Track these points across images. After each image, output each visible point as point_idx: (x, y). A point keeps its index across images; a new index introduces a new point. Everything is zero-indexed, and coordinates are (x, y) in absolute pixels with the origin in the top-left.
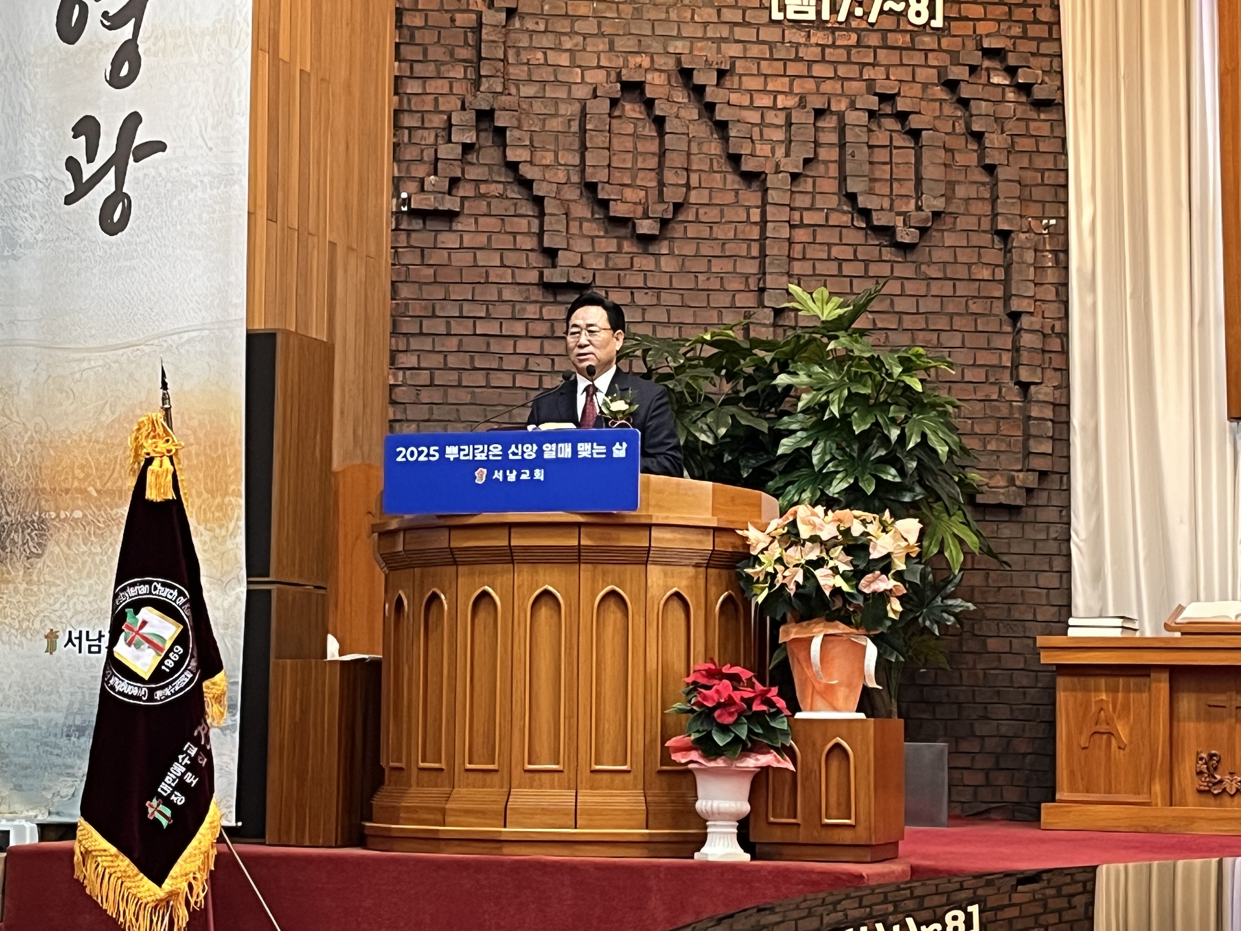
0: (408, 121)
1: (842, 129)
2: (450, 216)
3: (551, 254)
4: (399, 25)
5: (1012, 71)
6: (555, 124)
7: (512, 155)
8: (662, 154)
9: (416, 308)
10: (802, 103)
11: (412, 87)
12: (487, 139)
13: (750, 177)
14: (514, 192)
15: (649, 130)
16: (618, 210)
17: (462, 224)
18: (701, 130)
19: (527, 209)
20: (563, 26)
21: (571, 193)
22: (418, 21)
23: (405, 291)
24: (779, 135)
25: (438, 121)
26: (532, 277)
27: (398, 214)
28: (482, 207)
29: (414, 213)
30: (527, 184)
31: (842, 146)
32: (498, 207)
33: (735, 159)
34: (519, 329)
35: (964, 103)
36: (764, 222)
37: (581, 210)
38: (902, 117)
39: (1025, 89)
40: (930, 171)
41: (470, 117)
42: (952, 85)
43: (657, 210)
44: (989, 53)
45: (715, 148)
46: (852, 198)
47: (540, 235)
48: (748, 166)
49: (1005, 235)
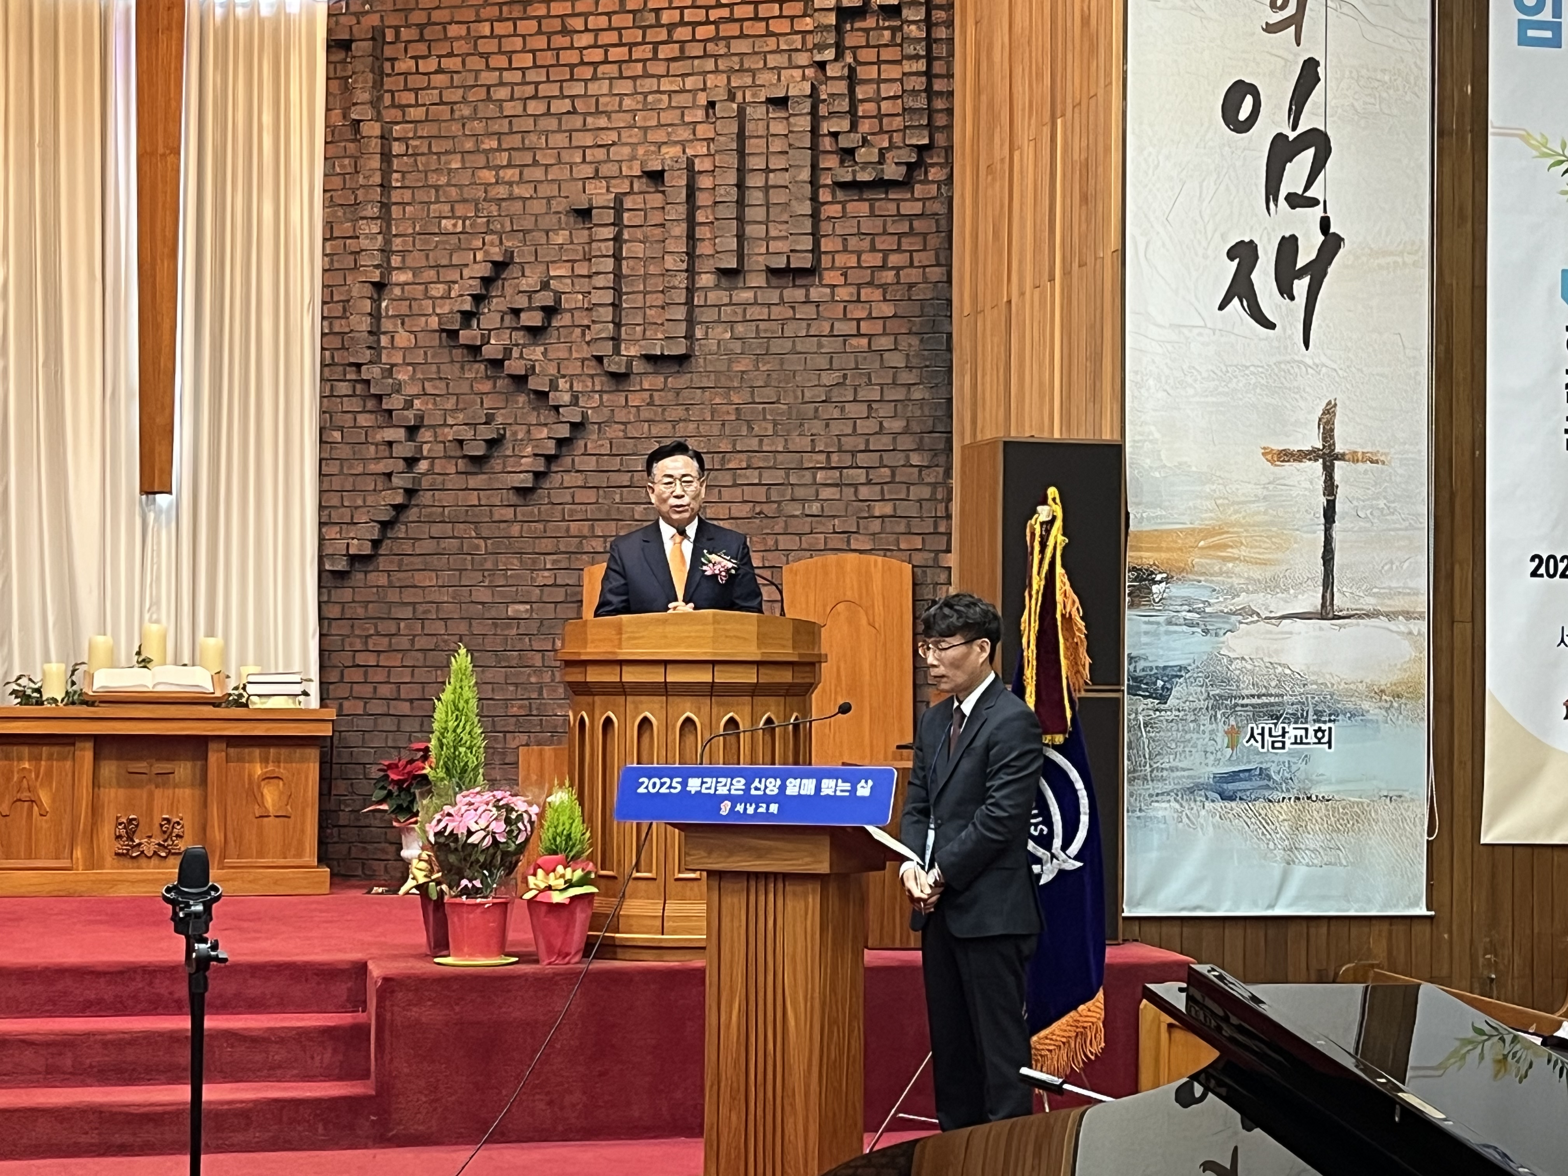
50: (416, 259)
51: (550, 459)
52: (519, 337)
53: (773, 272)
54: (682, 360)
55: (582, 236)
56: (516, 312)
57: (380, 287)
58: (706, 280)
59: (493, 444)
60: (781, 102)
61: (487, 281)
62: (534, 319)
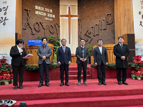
0: (23, 23)
1: (49, 27)
2: (26, 29)
3: (32, 32)
4: (22, 17)
5: (58, 25)
6: (32, 25)
7: (30, 26)
8: (39, 27)
9: (24, 35)
10: (47, 25)
11: (23, 21)
12: (28, 25)
13: (44, 29)
14: (30, 28)
15: (38, 26)
16: (36, 30)
17: (26, 30)
18: (41, 26)
19: (31, 29)
20: (33, 19)
21: (33, 29)
23: (23, 34)
24: (45, 27)
25: (25, 23)
26: (31, 33)
27: (22, 29)
29: (23, 29)
30: (31, 28)
31: (49, 28)
32: (29, 29)
33: (43, 28)
34: (30, 36)
35: (55, 26)
36: (45, 32)
37: (34, 30)
38: (52, 27)
39: (58, 26)
40: (54, 30)
41: (27, 23)
42: (55, 25)
43: (39, 30)
44: (57, 24)
45: (42, 27)
46: (50, 31)
47: (32, 31)
48: (44, 28)
49: (57, 34)
50: (83, 31)
51: (91, 41)
52: (89, 34)
53: (104, 29)
54: (98, 35)
55: (92, 29)
56: (89, 33)
57: (81, 32)
58: (100, 30)
59: (88, 40)
60: (104, 20)
61: (87, 32)
62: (90, 33)
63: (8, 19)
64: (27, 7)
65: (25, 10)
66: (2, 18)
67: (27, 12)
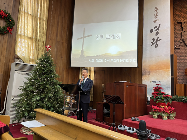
0: (175, 41)
2: (180, 48)
7: (185, 43)
11: (176, 38)
12: (183, 42)
14: (185, 46)
22: (176, 33)
25: (178, 41)
27: (174, 49)
28: (182, 47)
29: (176, 48)
41: (181, 40)
63: (161, 40)
64: (181, 18)
65: (178, 23)
66: (154, 39)
67: (180, 25)
